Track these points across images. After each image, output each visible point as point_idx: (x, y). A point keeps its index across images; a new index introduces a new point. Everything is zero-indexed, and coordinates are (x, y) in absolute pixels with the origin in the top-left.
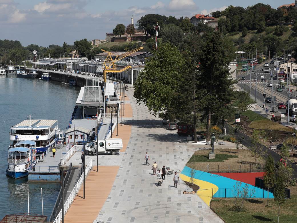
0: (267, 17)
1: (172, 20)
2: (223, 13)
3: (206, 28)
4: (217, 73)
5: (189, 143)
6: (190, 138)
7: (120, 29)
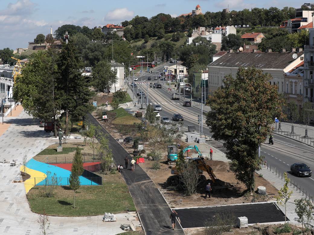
0: (166, 26)
1: (85, 30)
2: (131, 23)
3: (115, 36)
5: (51, 138)
6: (52, 133)
7: (40, 39)
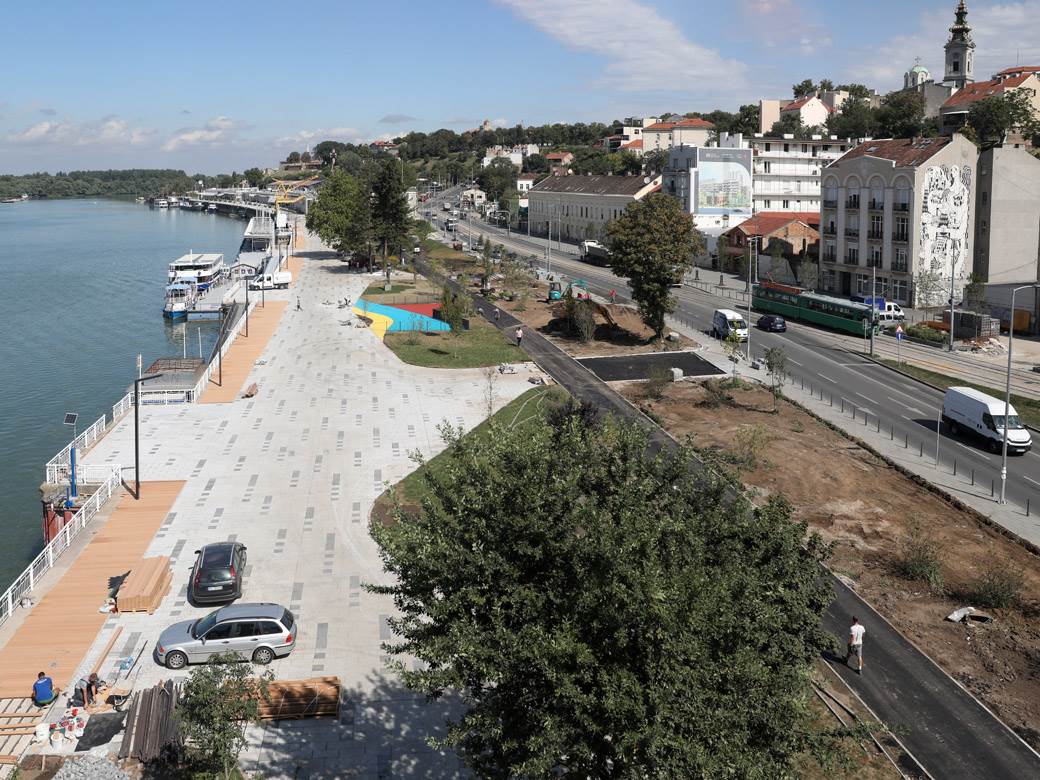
0: (450, 144)
1: (350, 147)
2: (404, 140)
3: (386, 155)
4: (393, 201)
5: (364, 274)
6: (365, 269)
7: (294, 157)
